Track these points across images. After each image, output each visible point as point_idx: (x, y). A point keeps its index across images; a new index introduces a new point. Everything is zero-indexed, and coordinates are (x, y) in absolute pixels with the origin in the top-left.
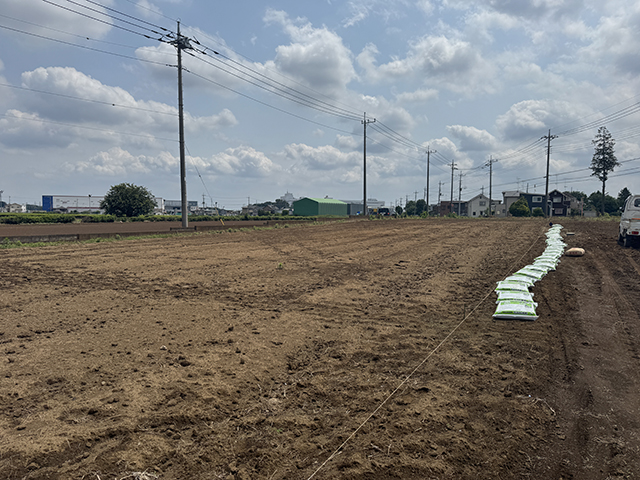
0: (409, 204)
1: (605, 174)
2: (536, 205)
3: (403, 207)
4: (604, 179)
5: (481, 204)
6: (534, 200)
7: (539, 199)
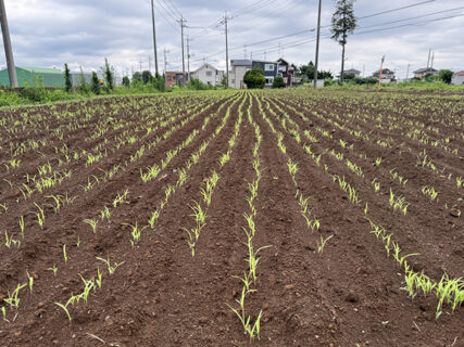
0: (136, 76)
1: (345, 36)
2: (269, 73)
3: (130, 77)
4: (343, 43)
5: (209, 74)
6: (267, 68)
7: (271, 67)
